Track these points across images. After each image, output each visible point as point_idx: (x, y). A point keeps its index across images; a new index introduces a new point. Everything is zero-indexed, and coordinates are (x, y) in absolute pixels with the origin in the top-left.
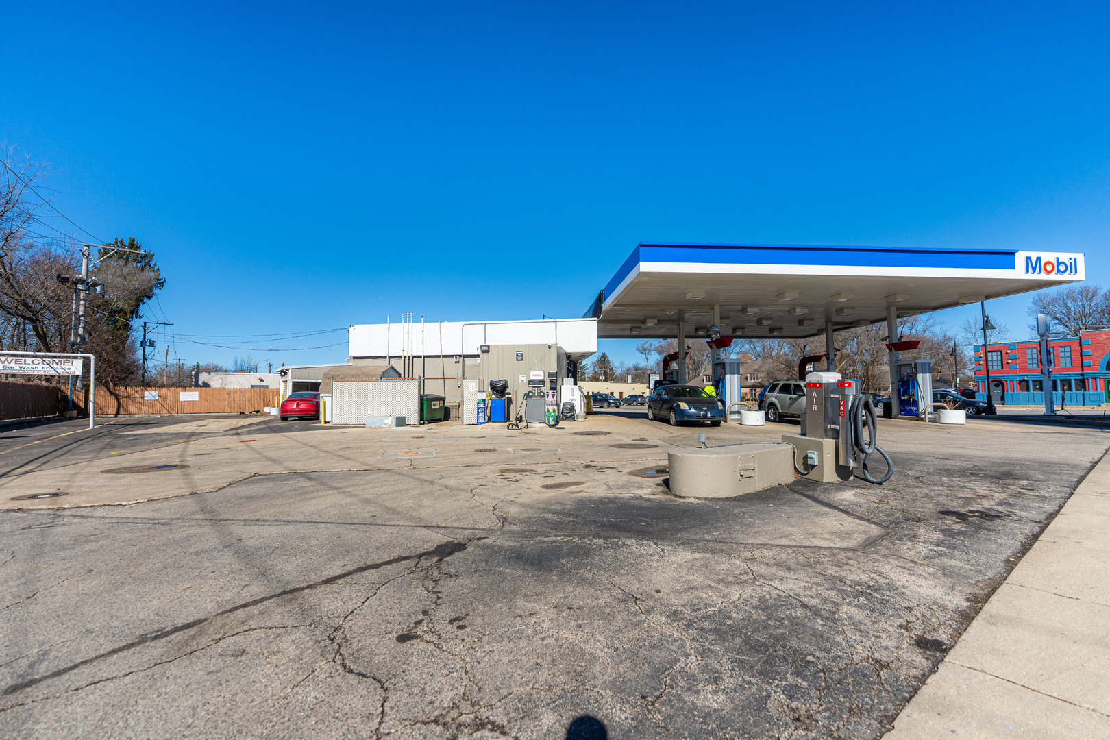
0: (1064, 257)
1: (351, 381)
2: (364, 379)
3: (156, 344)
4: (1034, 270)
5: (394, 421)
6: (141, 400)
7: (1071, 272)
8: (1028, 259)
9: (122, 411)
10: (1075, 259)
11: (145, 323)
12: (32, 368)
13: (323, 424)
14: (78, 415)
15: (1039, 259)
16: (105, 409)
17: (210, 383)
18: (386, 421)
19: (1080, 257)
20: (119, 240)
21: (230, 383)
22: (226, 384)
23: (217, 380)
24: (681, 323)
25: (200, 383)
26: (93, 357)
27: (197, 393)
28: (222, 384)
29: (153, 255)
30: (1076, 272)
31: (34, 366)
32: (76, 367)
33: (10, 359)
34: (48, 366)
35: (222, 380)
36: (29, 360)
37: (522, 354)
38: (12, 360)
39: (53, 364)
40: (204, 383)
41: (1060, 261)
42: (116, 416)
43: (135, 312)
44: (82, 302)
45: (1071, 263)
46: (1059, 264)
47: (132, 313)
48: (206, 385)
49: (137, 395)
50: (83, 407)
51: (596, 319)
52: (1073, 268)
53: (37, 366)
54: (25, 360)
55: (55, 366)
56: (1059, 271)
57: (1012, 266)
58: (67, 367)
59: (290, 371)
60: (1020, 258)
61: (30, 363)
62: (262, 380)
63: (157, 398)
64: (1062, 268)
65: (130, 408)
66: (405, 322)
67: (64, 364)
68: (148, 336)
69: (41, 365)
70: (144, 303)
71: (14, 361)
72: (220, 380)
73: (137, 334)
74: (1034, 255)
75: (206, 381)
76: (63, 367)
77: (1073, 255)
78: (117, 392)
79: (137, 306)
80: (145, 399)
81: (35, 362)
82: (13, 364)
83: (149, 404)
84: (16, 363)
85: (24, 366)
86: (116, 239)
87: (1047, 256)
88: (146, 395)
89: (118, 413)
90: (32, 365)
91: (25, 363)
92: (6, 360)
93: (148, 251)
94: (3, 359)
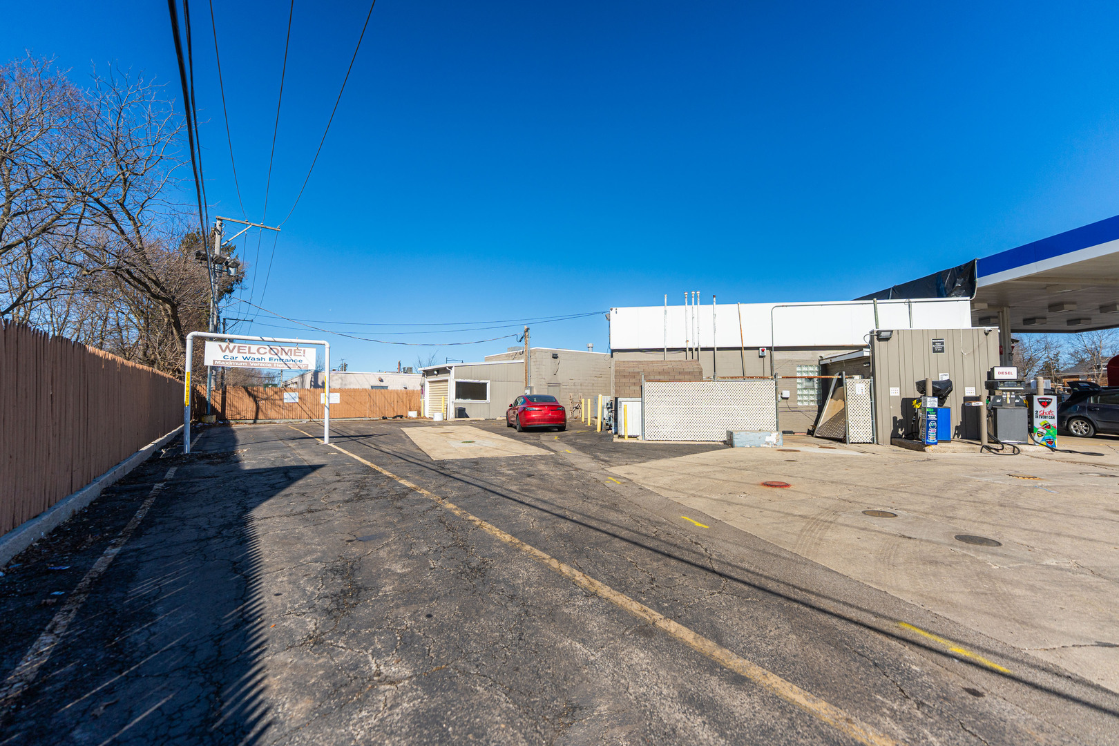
2: (677, 377)
6: (280, 403)
9: (261, 416)
11: (225, 320)
12: (258, 359)
16: (243, 414)
18: (768, 439)
21: (350, 383)
22: (345, 385)
23: (336, 380)
24: (1005, 309)
27: (338, 394)
28: (341, 384)
31: (260, 356)
32: (308, 359)
33: (232, 345)
34: (276, 357)
35: (342, 380)
36: (254, 348)
37: (942, 343)
38: (235, 347)
39: (282, 355)
42: (255, 422)
44: (217, 286)
49: (276, 397)
50: (220, 410)
51: (968, 298)
53: (263, 356)
54: (249, 348)
55: (284, 357)
58: (298, 358)
59: (453, 369)
61: (256, 352)
62: (381, 380)
63: (297, 400)
65: (269, 412)
66: (690, 303)
67: (295, 355)
69: (267, 356)
71: (236, 349)
72: (340, 380)
76: (294, 358)
78: (256, 393)
80: (285, 401)
81: (262, 351)
82: (235, 354)
83: (290, 407)
84: (239, 352)
85: (248, 356)
88: (285, 396)
89: (256, 418)
90: (257, 356)
91: (249, 353)
92: (227, 347)
94: (224, 345)
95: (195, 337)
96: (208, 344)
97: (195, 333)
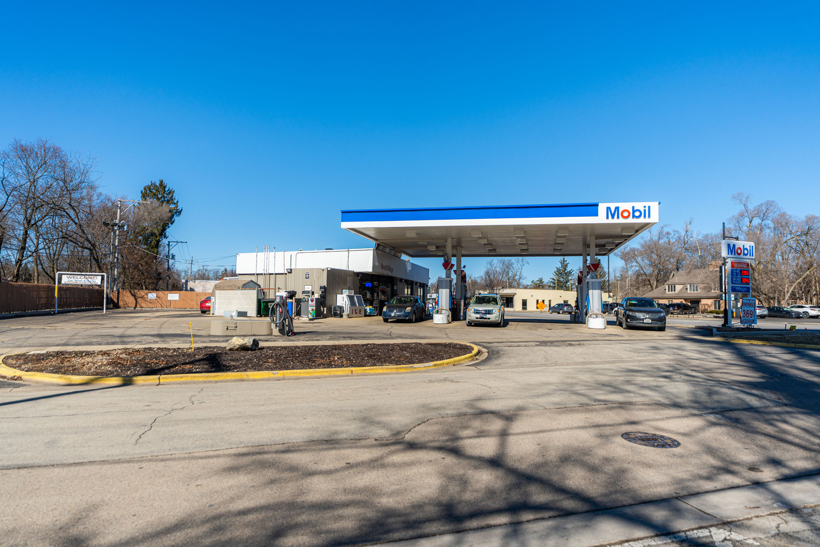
0: (639, 206)
1: (227, 290)
3: (176, 258)
4: (613, 217)
5: (237, 313)
6: (148, 299)
7: (645, 217)
8: (608, 209)
9: (138, 306)
10: (649, 207)
11: (169, 242)
12: (80, 281)
13: (211, 315)
14: (113, 307)
15: (617, 208)
16: (128, 304)
17: (195, 290)
18: (232, 314)
19: (655, 206)
20: (153, 183)
23: (199, 286)
25: (189, 289)
26: (105, 275)
27: (178, 295)
28: (203, 290)
29: (174, 192)
30: (649, 216)
32: (98, 280)
33: (71, 276)
34: (86, 280)
35: (203, 287)
36: (79, 277)
37: (309, 274)
40: (191, 288)
41: (635, 209)
42: (135, 309)
43: (162, 233)
44: (117, 237)
45: (645, 211)
46: (634, 211)
47: (161, 235)
48: (192, 290)
49: (146, 296)
50: (116, 302)
52: (647, 212)
54: (77, 277)
55: (89, 280)
56: (634, 216)
57: (596, 214)
58: (95, 280)
60: (602, 208)
63: (156, 298)
64: (637, 214)
65: (142, 303)
67: (93, 279)
68: (171, 252)
69: (84, 279)
70: (169, 227)
73: (163, 251)
74: (613, 206)
75: (192, 287)
77: (647, 204)
79: (164, 229)
81: (81, 278)
82: (72, 279)
83: (153, 302)
85: (77, 280)
86: (151, 182)
87: (623, 206)
88: (149, 296)
93: (171, 189)
94: (68, 276)
95: (59, 274)
96: (63, 276)
97: (59, 272)
